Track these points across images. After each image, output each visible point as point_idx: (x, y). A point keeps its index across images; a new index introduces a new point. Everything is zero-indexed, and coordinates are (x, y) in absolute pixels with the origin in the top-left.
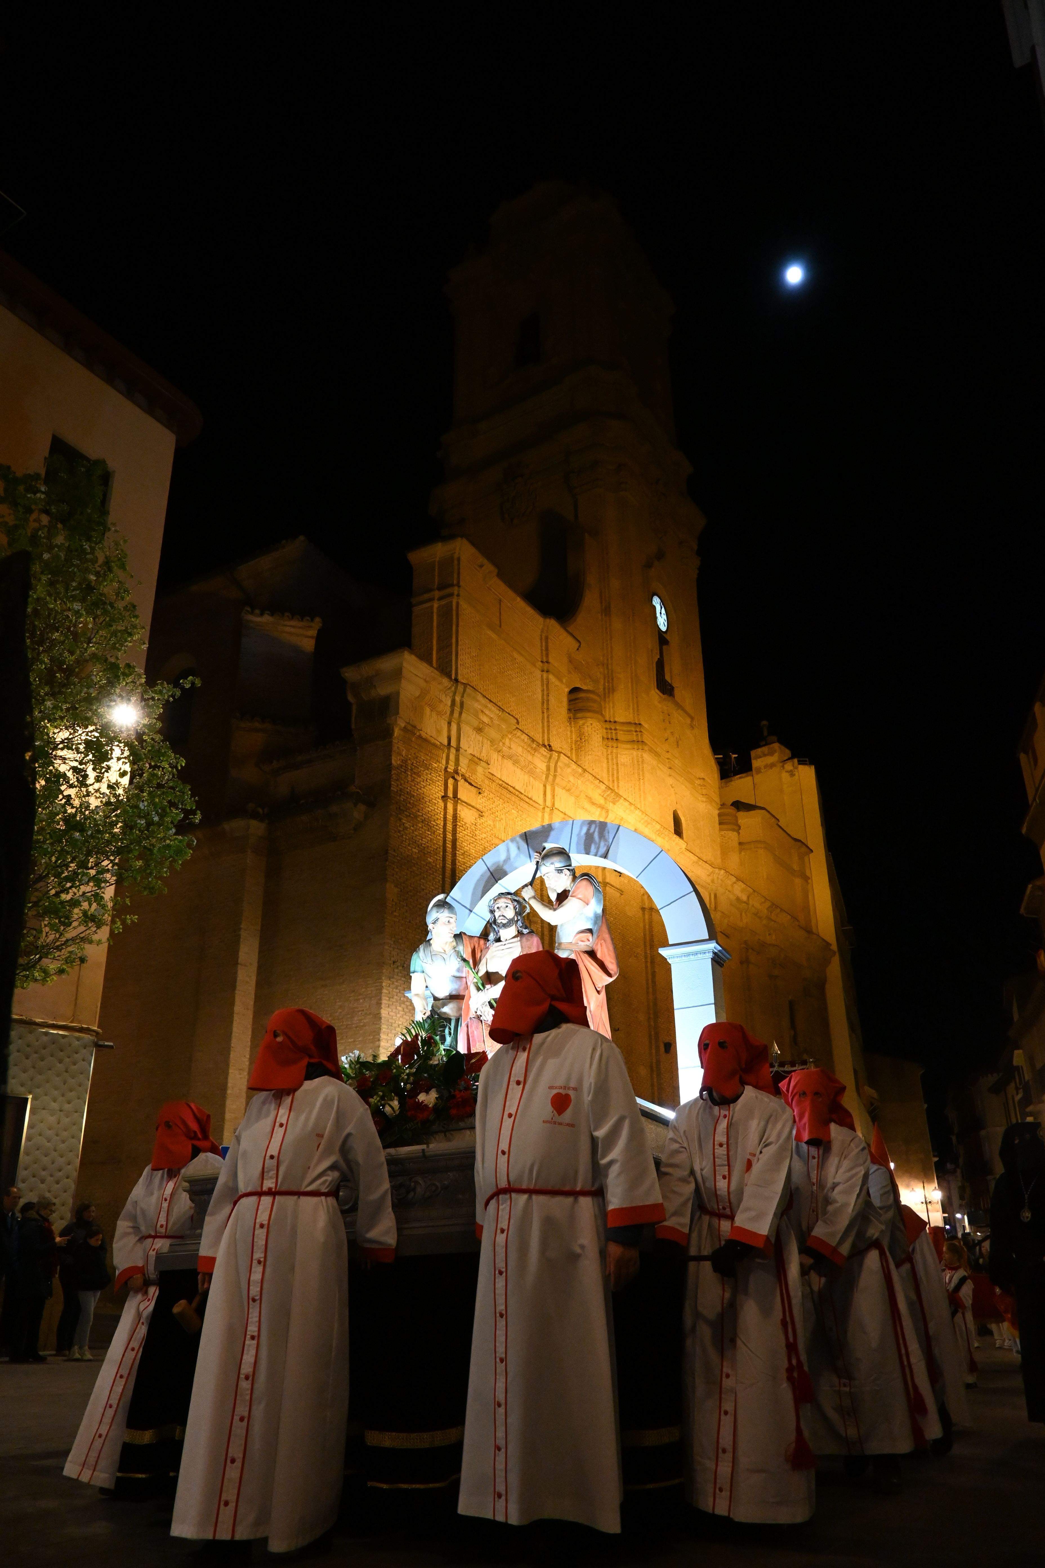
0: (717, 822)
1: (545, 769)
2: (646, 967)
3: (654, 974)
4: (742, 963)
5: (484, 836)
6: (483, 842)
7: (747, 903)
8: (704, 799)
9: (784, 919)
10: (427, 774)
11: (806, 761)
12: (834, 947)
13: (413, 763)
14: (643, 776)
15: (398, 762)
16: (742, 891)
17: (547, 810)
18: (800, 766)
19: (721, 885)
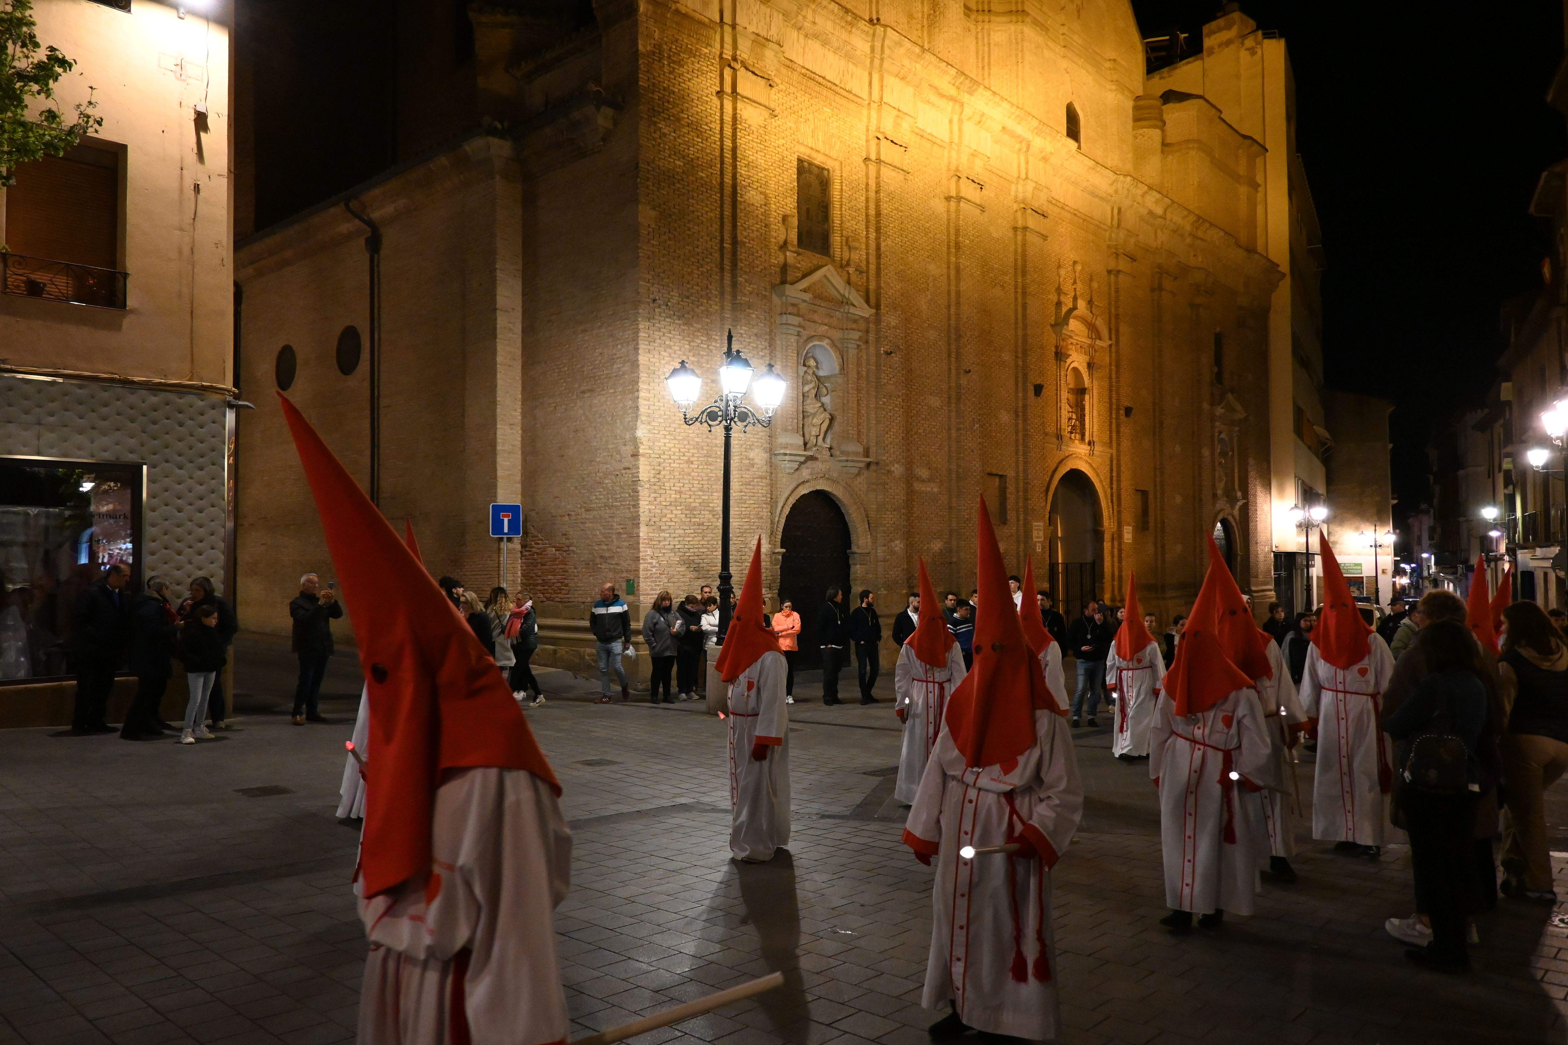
0: (1131, 116)
1: (868, 51)
2: (1016, 299)
3: (1024, 306)
4: (1153, 290)
5: (782, 141)
6: (780, 150)
7: (1163, 217)
8: (1114, 87)
9: (1215, 235)
10: (693, 64)
11: (1275, 33)
12: (1285, 266)
13: (671, 48)
14: (1023, 57)
15: (649, 48)
16: (1157, 202)
17: (874, 106)
18: (1266, 41)
19: (1127, 197)
